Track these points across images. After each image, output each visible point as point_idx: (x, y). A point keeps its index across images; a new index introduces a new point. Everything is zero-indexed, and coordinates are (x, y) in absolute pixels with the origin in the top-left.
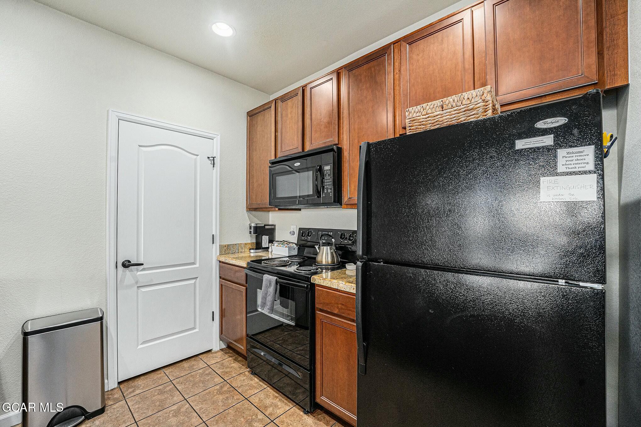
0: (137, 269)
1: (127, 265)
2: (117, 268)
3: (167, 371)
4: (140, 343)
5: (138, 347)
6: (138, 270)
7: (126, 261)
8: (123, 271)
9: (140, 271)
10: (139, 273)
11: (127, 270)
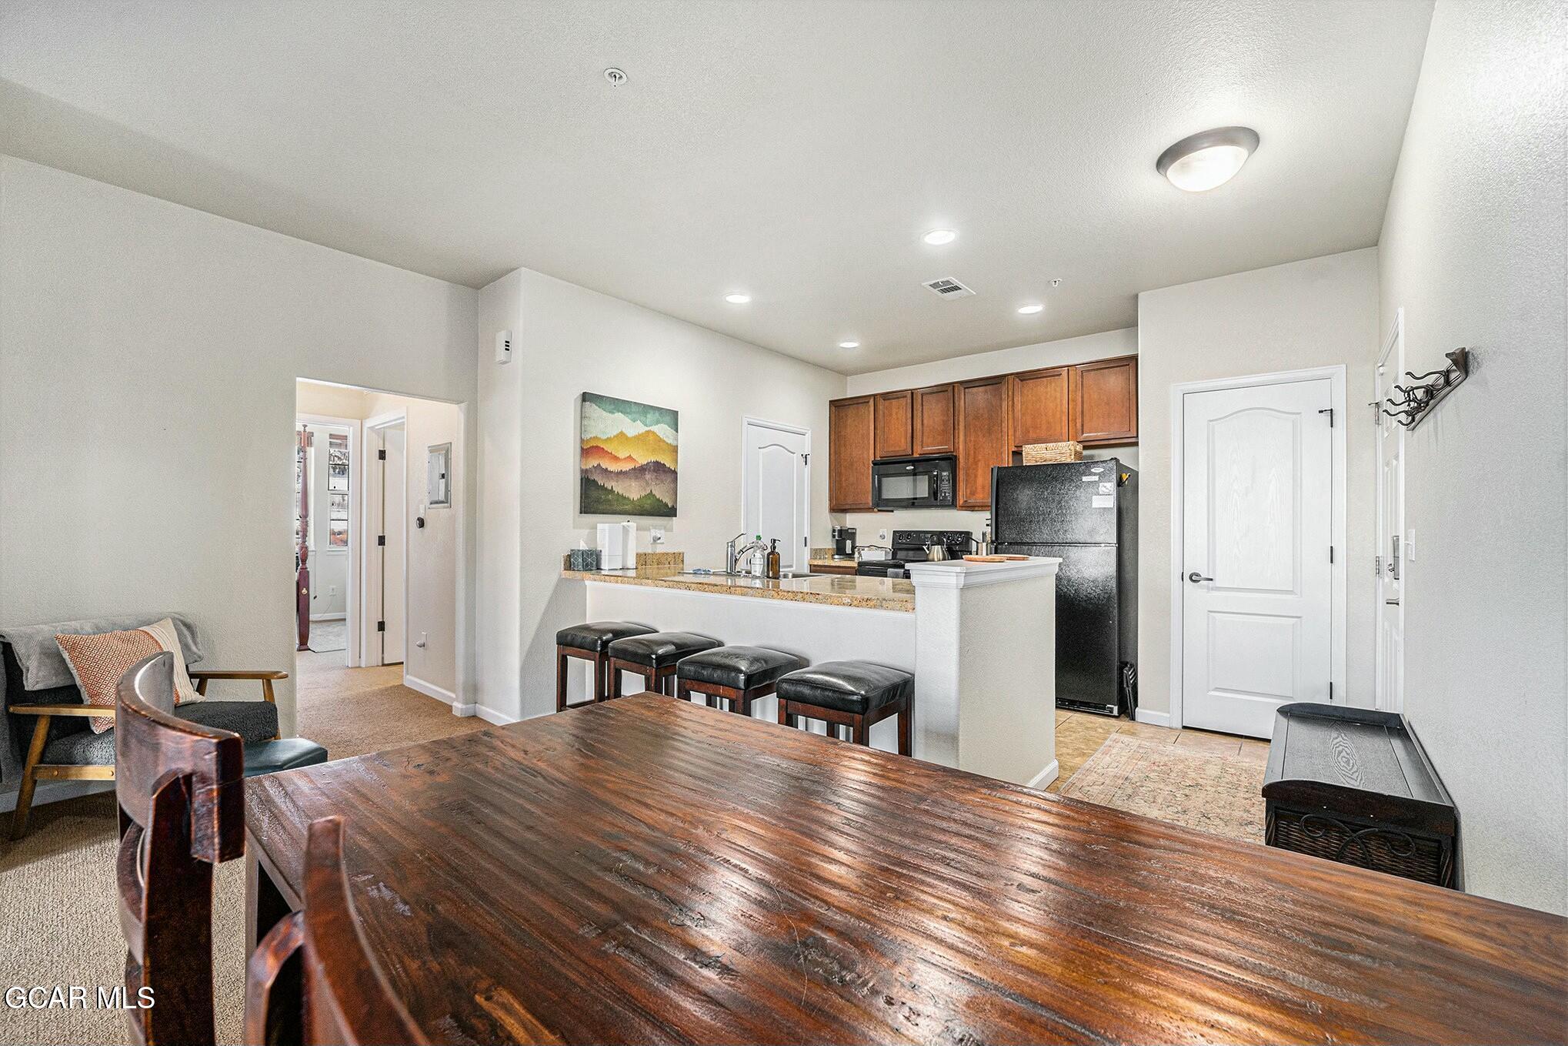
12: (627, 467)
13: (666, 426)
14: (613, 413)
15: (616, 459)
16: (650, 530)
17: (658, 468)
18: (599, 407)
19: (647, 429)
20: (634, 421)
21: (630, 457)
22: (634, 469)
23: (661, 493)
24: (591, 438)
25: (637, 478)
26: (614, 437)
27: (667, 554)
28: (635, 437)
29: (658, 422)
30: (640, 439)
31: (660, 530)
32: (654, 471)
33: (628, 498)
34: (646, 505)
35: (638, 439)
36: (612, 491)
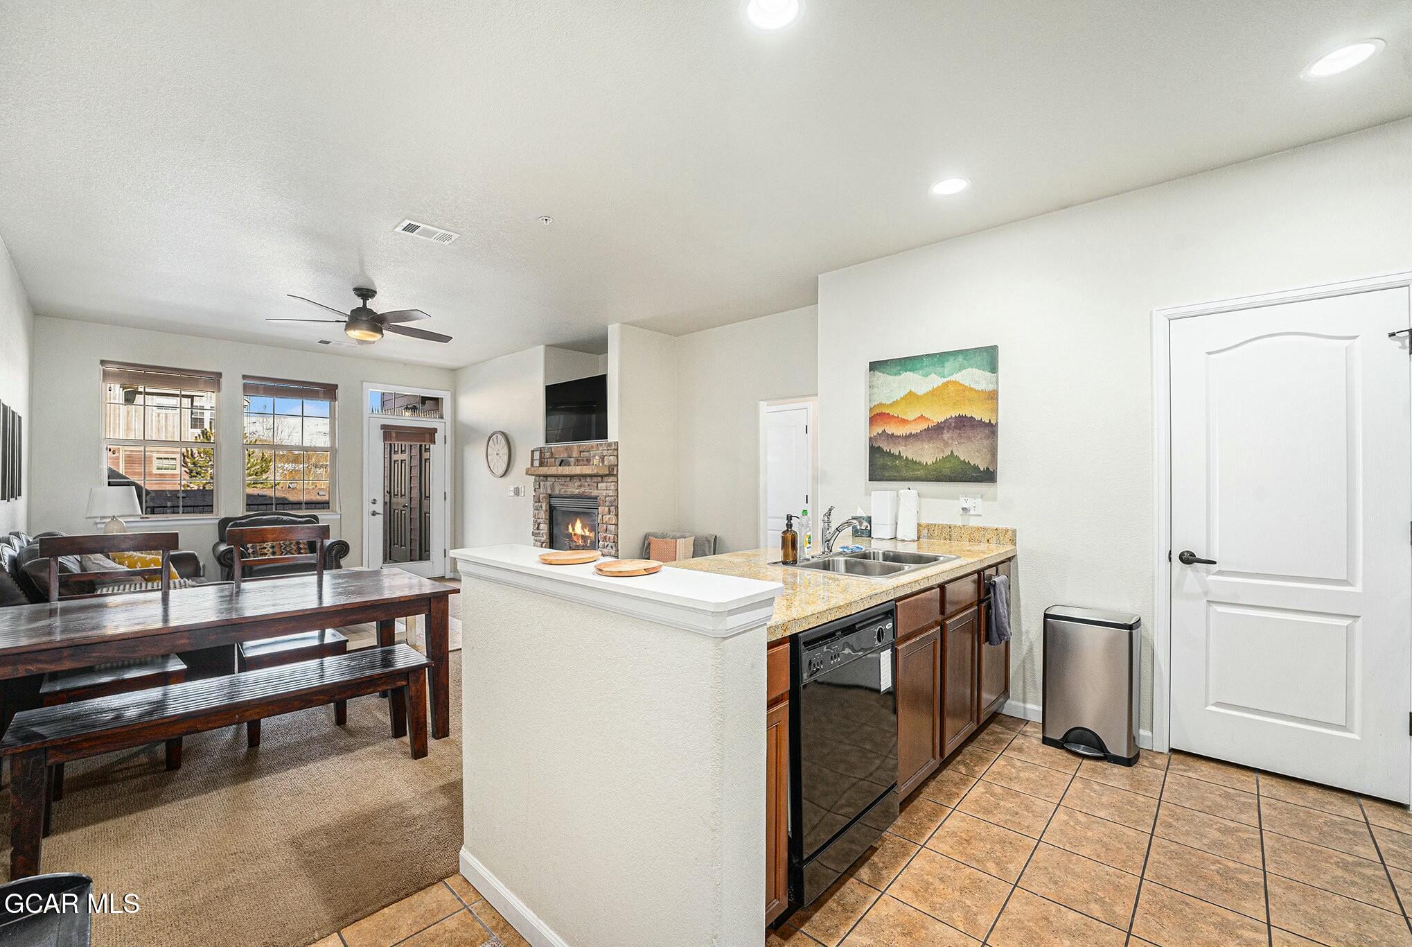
0: (1206, 569)
1: (1188, 559)
2: (1170, 561)
3: (1263, 780)
4: (1212, 701)
5: (1206, 706)
6: (1208, 573)
7: (1188, 552)
8: (1181, 569)
9: (1214, 574)
10: (1211, 578)
11: (1189, 569)
12: (917, 428)
13: (975, 371)
14: (900, 374)
15: (904, 421)
16: (958, 499)
17: (963, 424)
18: (883, 373)
19: (945, 380)
20: (926, 375)
21: (922, 417)
22: (928, 429)
23: (969, 452)
24: (875, 406)
25: (931, 439)
26: (902, 399)
27: (985, 529)
28: (927, 394)
29: (961, 368)
30: (935, 394)
31: (975, 498)
32: (955, 428)
33: (920, 463)
34: (944, 470)
35: (933, 395)
36: (899, 456)
